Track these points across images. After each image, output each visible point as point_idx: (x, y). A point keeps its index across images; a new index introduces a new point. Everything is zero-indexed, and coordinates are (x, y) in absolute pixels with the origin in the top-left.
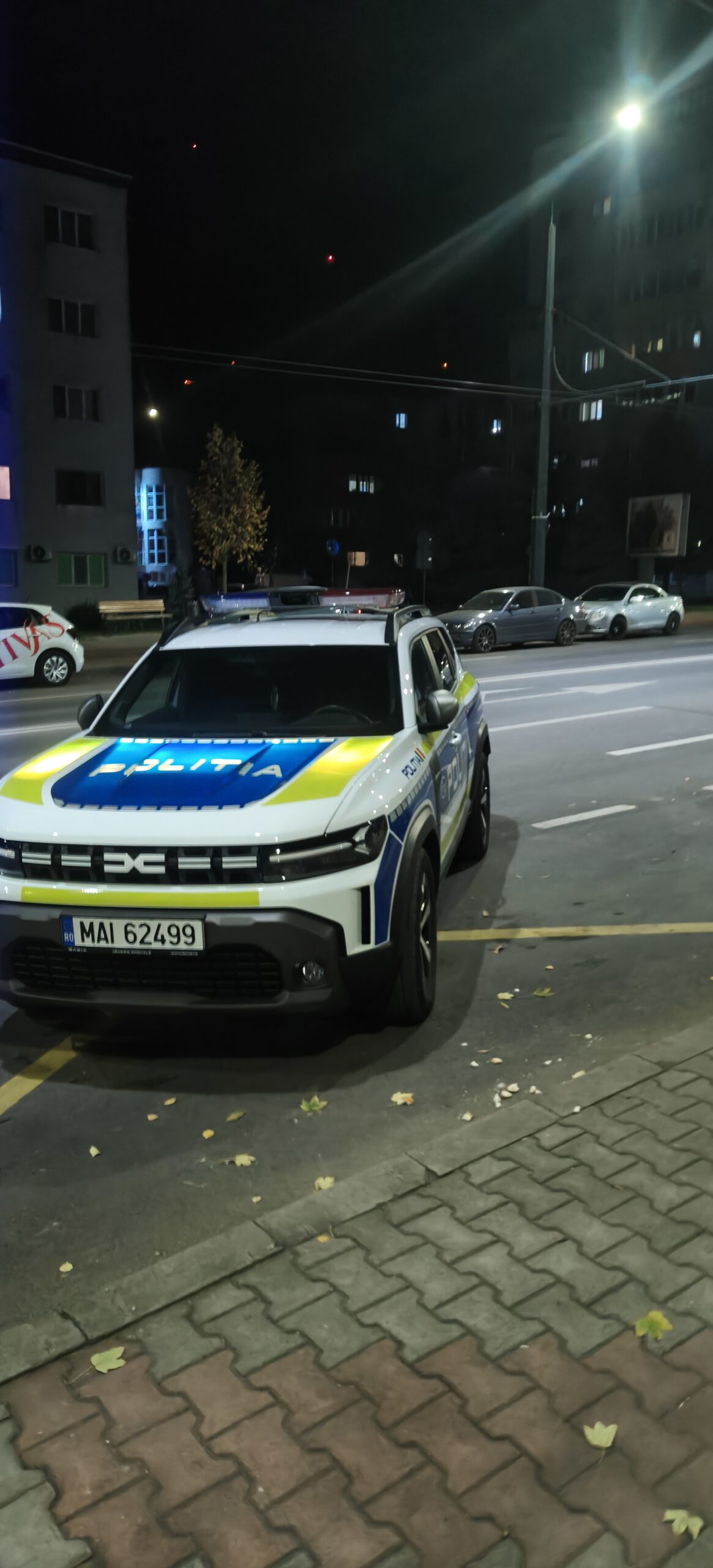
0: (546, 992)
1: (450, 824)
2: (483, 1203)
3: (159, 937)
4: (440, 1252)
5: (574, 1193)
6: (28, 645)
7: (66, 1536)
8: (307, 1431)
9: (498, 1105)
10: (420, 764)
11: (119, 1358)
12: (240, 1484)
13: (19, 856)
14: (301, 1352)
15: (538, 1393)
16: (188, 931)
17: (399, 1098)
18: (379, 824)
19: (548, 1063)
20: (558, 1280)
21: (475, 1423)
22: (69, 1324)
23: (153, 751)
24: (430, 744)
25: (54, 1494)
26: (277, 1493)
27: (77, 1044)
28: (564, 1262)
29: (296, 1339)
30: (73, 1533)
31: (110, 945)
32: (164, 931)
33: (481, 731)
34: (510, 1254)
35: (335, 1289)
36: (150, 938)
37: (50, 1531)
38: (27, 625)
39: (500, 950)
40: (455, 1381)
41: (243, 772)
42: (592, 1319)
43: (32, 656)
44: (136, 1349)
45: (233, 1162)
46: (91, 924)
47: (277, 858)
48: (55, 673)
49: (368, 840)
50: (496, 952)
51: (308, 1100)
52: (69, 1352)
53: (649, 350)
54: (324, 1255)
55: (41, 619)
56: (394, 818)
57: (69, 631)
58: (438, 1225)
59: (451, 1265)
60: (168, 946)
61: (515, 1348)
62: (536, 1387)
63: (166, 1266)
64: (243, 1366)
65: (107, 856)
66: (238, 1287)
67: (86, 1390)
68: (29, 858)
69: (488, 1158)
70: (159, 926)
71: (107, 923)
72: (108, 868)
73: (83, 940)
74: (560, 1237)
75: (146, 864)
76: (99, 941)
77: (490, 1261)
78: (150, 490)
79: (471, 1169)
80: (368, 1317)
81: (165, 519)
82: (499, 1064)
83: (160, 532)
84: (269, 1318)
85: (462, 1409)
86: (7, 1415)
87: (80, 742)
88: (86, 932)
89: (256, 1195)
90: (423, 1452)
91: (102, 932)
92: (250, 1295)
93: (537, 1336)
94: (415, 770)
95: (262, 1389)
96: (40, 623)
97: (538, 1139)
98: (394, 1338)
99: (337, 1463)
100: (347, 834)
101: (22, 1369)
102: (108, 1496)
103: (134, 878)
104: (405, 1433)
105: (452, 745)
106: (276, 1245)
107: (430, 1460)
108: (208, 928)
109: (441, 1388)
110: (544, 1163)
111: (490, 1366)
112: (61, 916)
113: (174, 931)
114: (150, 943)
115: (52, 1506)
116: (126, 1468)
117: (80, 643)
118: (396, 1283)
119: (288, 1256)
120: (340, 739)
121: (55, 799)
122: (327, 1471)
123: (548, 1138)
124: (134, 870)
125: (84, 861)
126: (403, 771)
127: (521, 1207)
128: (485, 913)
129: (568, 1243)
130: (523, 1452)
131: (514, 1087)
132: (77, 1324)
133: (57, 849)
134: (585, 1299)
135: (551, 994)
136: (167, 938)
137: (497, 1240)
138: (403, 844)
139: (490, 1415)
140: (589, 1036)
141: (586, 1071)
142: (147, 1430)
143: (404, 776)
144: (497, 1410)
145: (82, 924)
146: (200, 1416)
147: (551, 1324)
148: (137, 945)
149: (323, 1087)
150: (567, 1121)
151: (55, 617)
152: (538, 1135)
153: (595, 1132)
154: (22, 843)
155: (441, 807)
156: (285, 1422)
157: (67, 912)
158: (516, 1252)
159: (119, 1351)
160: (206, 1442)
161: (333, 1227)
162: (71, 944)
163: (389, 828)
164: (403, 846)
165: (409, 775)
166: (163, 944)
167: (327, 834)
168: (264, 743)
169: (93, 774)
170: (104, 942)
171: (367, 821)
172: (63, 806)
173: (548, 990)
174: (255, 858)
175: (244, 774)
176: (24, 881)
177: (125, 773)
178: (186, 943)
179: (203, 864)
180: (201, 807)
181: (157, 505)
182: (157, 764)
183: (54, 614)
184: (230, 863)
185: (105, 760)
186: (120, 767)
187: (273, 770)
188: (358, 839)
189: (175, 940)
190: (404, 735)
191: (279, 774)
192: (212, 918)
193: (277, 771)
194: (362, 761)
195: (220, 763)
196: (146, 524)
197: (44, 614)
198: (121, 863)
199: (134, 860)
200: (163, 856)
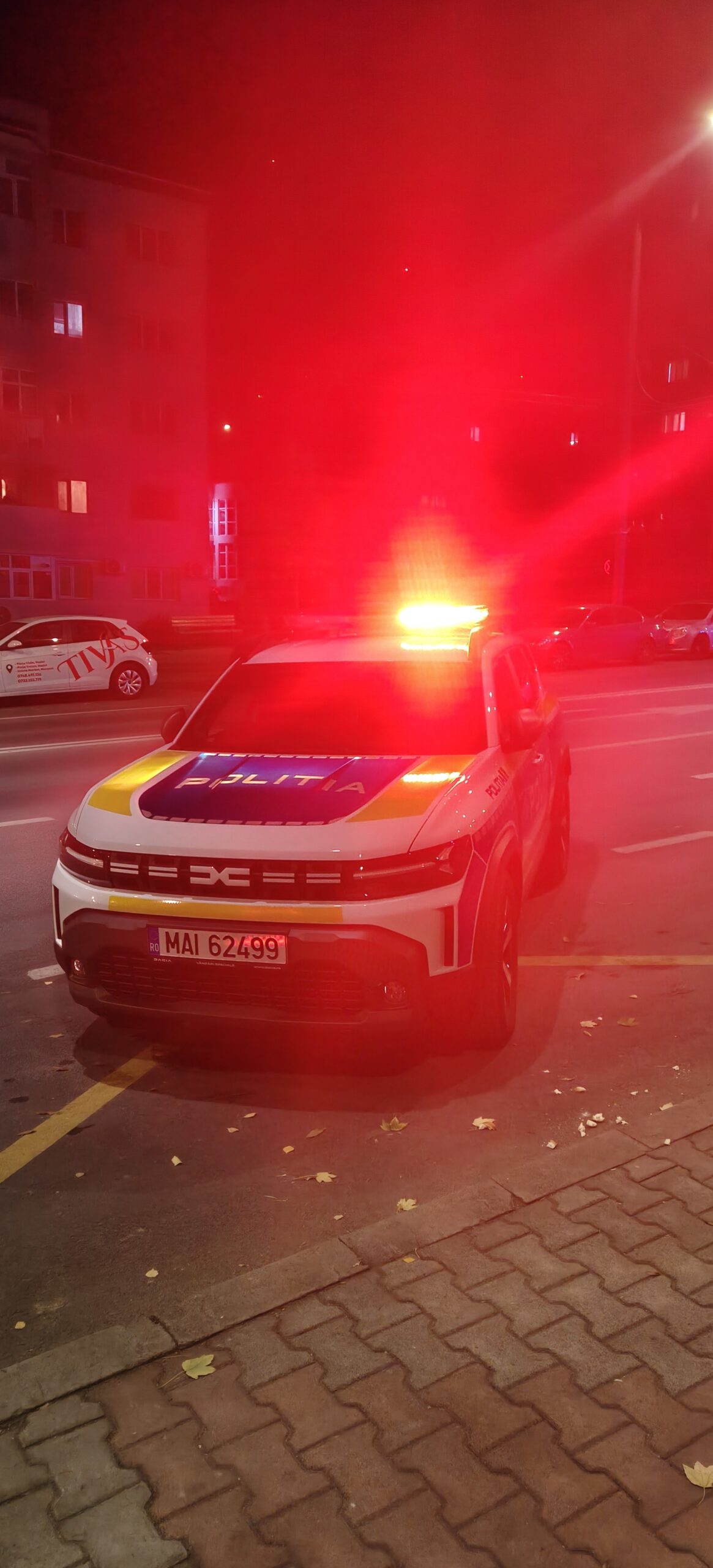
0: (631, 1021)
1: (531, 847)
2: (572, 1232)
3: (243, 950)
4: (528, 1279)
5: (666, 1226)
6: (103, 658)
7: (163, 1536)
8: (398, 1451)
9: (583, 1134)
10: (504, 784)
11: (208, 1365)
12: (333, 1498)
13: (107, 866)
14: (390, 1371)
15: (633, 1429)
16: (272, 945)
17: (480, 1122)
18: (460, 845)
19: (634, 1093)
20: (652, 1316)
21: (570, 1454)
22: (159, 1327)
23: (235, 767)
24: (514, 763)
25: (150, 1494)
26: (368, 1511)
27: (156, 1054)
28: (658, 1297)
29: (384, 1359)
30: (170, 1533)
31: (194, 957)
32: (248, 942)
33: (562, 751)
34: (601, 1286)
35: (423, 1311)
36: (234, 951)
37: (146, 1530)
38: (103, 638)
39: (582, 977)
40: (547, 1410)
41: (326, 788)
42: (689, 1357)
43: (109, 667)
44: (224, 1358)
45: (314, 1179)
46: (177, 934)
47: (360, 875)
48: (129, 686)
49: (451, 860)
50: (578, 979)
51: (388, 1121)
52: (160, 1356)
54: (411, 1277)
55: (118, 633)
56: (478, 838)
57: (143, 645)
58: (526, 1252)
59: (540, 1293)
60: (251, 959)
61: (609, 1381)
62: (632, 1421)
63: (252, 1277)
64: (331, 1381)
65: (194, 868)
66: (325, 1303)
67: (178, 1394)
68: (117, 868)
69: (575, 1187)
70: (243, 938)
71: (192, 934)
72: (194, 880)
73: (168, 951)
74: (653, 1271)
75: (232, 877)
76: (183, 953)
77: (580, 1292)
78: (221, 504)
79: (557, 1197)
80: (458, 1341)
81: (236, 534)
82: (582, 1092)
83: (230, 546)
84: (357, 1336)
85: (557, 1438)
86: (102, 1414)
87: (164, 755)
88: (172, 943)
89: (339, 1213)
90: (517, 1479)
91: (187, 942)
92: (337, 1311)
93: (632, 1370)
94: (499, 790)
95: (352, 1406)
96: (116, 637)
97: (628, 1171)
98: (483, 1363)
99: (429, 1485)
100: (430, 853)
101: (115, 1370)
102: (201, 1500)
103: (218, 891)
104: (499, 1459)
105: (535, 765)
106: (362, 1263)
107: (524, 1488)
108: (291, 944)
109: (534, 1417)
110: (634, 1195)
111: (584, 1398)
112: (148, 926)
113: (257, 944)
114: (234, 956)
115: (148, 1505)
116: (219, 1474)
117: (154, 657)
118: (487, 1309)
119: (373, 1275)
120: (422, 757)
121: (143, 811)
122: (419, 1491)
123: (638, 1169)
124: (219, 882)
125: (171, 872)
126: (487, 791)
127: (612, 1239)
128: (565, 939)
129: (662, 1277)
130: (620, 1486)
131: (599, 1117)
132: (167, 1329)
133: (144, 860)
134: (681, 1336)
135: (636, 1023)
136: (251, 951)
137: (587, 1271)
138: (487, 865)
139: (585, 1447)
140: (676, 1068)
141: (673, 1104)
142: (238, 1438)
143: (489, 796)
144: (593, 1442)
145: (167, 934)
146: (291, 1430)
147: (646, 1359)
148: (221, 958)
149: (404, 1108)
150: (657, 1154)
151: (130, 631)
152: (628, 1166)
153: (686, 1165)
154: (110, 853)
155: (522, 830)
156: (376, 1439)
157: (153, 923)
158: (607, 1284)
159: (209, 1358)
160: (298, 1454)
161: (419, 1248)
162: (157, 955)
163: (473, 848)
164: (487, 867)
165: (493, 795)
166: (247, 957)
167: (411, 852)
168: (346, 760)
169: (179, 787)
170: (189, 953)
171: (451, 839)
172: (151, 818)
173: (633, 1019)
174: (339, 875)
175: (326, 790)
176: (111, 891)
177: (210, 786)
178: (269, 956)
179: (287, 878)
180: (286, 822)
181: (228, 520)
182: (242, 778)
183: (129, 628)
184: (313, 878)
185: (190, 774)
186: (205, 780)
187: (356, 786)
188: (442, 858)
189: (258, 954)
190: (488, 753)
191: (362, 791)
192: (295, 933)
193: (360, 788)
194: (448, 779)
195: (303, 779)
196: (217, 538)
197: (120, 628)
198: (207, 875)
199: (219, 872)
200: (248, 870)
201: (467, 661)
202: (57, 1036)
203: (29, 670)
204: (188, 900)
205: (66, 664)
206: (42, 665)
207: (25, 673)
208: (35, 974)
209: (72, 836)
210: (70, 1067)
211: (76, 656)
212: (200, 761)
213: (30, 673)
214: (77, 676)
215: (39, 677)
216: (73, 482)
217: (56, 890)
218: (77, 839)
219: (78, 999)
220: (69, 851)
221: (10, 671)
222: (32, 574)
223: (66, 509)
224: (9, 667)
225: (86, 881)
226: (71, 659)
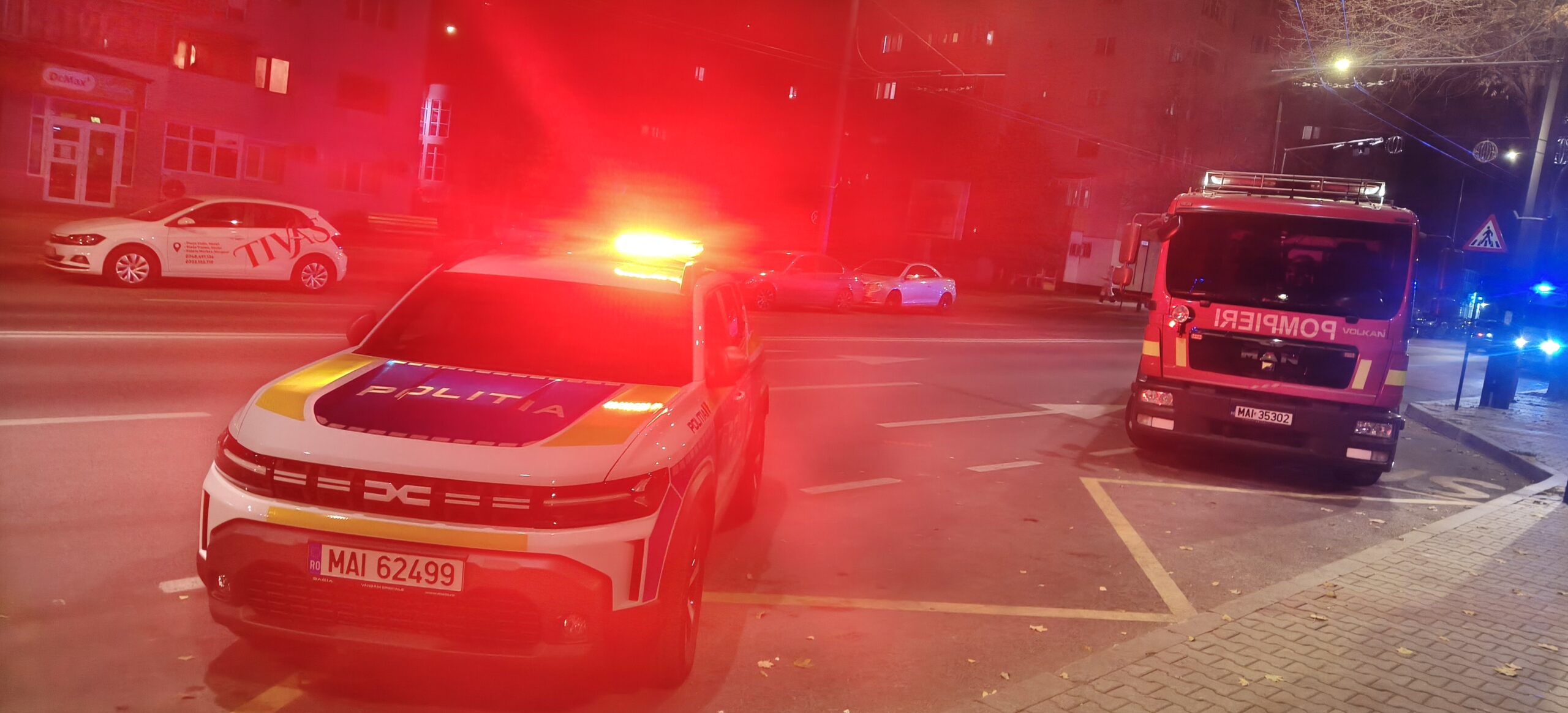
0: (807, 663)
1: (725, 483)
3: (415, 574)
6: (287, 247)
10: (705, 419)
13: (271, 474)
16: (448, 571)
18: (658, 478)
23: (427, 378)
24: (715, 399)
27: (304, 682)
31: (360, 578)
32: (421, 568)
33: (762, 390)
36: (405, 574)
38: (290, 227)
39: (762, 615)
41: (524, 408)
43: (292, 258)
46: (342, 553)
47: (552, 502)
48: (313, 280)
49: (646, 492)
50: (759, 617)
53: (945, 41)
55: (308, 223)
56: (675, 473)
57: (334, 238)
60: (423, 584)
65: (368, 483)
68: (282, 476)
70: (417, 562)
71: (359, 553)
72: (368, 496)
73: (330, 570)
75: (411, 495)
76: (347, 573)
78: (435, 105)
81: (448, 138)
83: (440, 149)
87: (348, 358)
88: (335, 562)
91: (353, 562)
94: (700, 425)
96: (305, 227)
100: (625, 484)
103: (395, 509)
105: (736, 402)
108: (469, 569)
112: (310, 543)
113: (432, 569)
114: (404, 580)
117: (344, 252)
120: (627, 384)
121: (318, 417)
124: (396, 499)
125: (343, 486)
126: (689, 424)
128: (749, 576)
133: (314, 470)
135: (811, 665)
136: (424, 576)
138: (682, 499)
140: (847, 712)
143: (690, 429)
145: (332, 553)
148: (389, 581)
151: (321, 223)
154: (276, 459)
155: (719, 467)
157: (317, 538)
162: (317, 573)
163: (670, 482)
164: (682, 502)
165: (694, 429)
166: (418, 581)
167: (606, 482)
168: (547, 381)
169: (361, 394)
170: (354, 574)
171: (649, 472)
172: (326, 425)
173: (809, 661)
174: (528, 501)
175: (523, 410)
176: (272, 501)
177: (396, 396)
178: (443, 582)
179: (472, 500)
180: (476, 442)
181: (441, 121)
182: (432, 391)
183: (320, 219)
184: (501, 503)
185: (374, 381)
186: (392, 389)
187: (555, 409)
188: (638, 490)
189: (432, 579)
190: (692, 387)
191: (561, 415)
192: (474, 559)
193: (559, 411)
194: (649, 410)
195: (499, 397)
196: (427, 138)
197: (310, 218)
198: (383, 492)
199: (397, 489)
200: (430, 488)
201: (679, 294)
202: (186, 658)
203: (201, 251)
204: (359, 516)
205: (244, 249)
206: (216, 247)
207: (194, 254)
208: (169, 587)
209: (232, 437)
210: (198, 693)
211: (256, 242)
212: (387, 369)
213: (201, 254)
214: (255, 263)
215: (211, 259)
216: (274, 61)
217: (207, 496)
218: (239, 441)
219: (218, 618)
220: (228, 454)
221: (177, 250)
222: (215, 149)
223: (263, 87)
224: (177, 246)
225: (243, 488)
226: (251, 245)
